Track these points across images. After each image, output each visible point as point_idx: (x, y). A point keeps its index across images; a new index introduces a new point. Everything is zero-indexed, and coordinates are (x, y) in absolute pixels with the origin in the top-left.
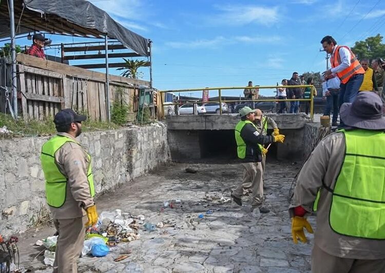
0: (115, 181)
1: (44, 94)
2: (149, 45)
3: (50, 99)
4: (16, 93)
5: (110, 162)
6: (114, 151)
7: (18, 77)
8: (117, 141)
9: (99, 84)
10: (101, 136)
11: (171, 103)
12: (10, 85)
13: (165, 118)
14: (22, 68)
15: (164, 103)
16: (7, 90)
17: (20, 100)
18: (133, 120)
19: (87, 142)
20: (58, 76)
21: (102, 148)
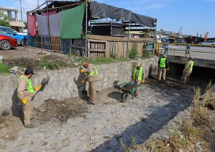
0: (123, 82)
1: (98, 48)
2: (156, 21)
3: (99, 50)
4: (86, 49)
5: (121, 75)
6: (124, 70)
7: (87, 43)
8: (126, 66)
9: (124, 42)
10: (118, 65)
11: (163, 49)
12: (84, 46)
13: (159, 55)
14: (89, 40)
15: (159, 49)
16: (83, 48)
17: (87, 51)
18: (141, 56)
19: (110, 68)
20: (104, 41)
21: (118, 69)
